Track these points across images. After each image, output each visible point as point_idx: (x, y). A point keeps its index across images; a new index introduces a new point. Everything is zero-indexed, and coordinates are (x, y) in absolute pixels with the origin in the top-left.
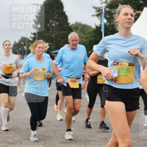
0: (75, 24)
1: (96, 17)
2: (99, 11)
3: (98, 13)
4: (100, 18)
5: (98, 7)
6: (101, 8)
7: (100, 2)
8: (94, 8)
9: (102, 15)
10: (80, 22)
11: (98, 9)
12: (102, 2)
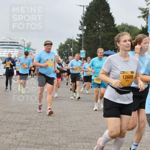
0: (122, 26)
1: (143, 18)
2: (145, 12)
3: (144, 14)
4: (146, 19)
5: (144, 9)
6: (148, 10)
7: (146, 4)
8: (140, 9)
9: (148, 16)
10: (127, 24)
11: (144, 10)
12: (148, 3)
